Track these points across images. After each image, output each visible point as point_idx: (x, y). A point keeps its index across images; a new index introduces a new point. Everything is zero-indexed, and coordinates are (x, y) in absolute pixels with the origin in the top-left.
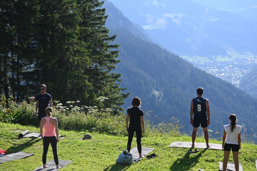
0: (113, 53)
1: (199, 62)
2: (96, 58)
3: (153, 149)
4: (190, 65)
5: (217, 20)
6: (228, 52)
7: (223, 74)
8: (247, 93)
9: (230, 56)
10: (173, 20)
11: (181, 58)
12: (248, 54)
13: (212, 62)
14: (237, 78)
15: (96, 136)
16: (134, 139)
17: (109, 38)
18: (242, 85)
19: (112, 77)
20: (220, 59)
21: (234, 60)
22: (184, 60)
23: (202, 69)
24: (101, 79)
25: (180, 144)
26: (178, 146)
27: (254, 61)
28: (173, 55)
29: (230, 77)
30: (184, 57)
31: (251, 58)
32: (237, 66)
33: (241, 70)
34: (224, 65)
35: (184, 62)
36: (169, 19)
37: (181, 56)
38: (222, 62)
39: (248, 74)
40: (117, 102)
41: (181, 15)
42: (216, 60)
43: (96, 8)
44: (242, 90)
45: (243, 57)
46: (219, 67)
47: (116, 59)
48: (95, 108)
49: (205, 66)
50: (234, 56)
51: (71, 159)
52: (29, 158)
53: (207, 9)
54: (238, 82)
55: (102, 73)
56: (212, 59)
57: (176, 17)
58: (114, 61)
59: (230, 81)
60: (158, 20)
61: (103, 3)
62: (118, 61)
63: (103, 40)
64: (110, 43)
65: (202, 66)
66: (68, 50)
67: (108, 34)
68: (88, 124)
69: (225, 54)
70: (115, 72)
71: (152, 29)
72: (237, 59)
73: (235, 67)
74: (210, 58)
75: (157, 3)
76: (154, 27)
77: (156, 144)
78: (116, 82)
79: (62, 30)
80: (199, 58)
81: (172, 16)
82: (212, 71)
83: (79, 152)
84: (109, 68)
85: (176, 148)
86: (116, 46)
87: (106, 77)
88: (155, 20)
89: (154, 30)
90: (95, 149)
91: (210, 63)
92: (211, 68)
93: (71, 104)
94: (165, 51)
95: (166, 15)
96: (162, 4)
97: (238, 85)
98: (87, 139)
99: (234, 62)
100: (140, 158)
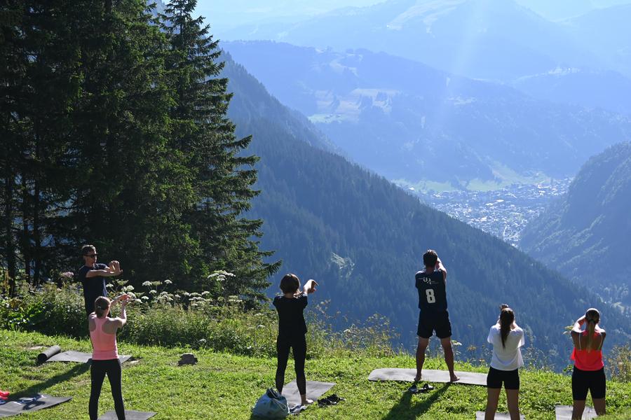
0: (245, 175)
1: (431, 192)
2: (207, 187)
3: (333, 384)
4: (413, 200)
5: (469, 101)
6: (494, 172)
7: (484, 219)
8: (537, 260)
9: (499, 181)
10: (376, 103)
11: (394, 185)
12: (537, 174)
13: (460, 192)
14: (514, 228)
15: (206, 357)
16: (291, 362)
17: (236, 143)
18: (526, 239)
19: (243, 227)
20: (477, 186)
21: (507, 187)
22: (399, 189)
23: (439, 208)
24: (220, 232)
25: (391, 373)
26: (387, 377)
27: (550, 190)
28: (376, 178)
29: (499, 225)
30: (400, 183)
31: (543, 185)
32: (513, 201)
33: (522, 211)
34: (485, 198)
35: (400, 193)
36: (366, 101)
37: (393, 181)
38: (480, 194)
39: (537, 219)
40: (254, 281)
41: (391, 93)
42: (468, 188)
43: (207, 78)
44: (526, 252)
45: (527, 181)
46: (473, 204)
47: (251, 188)
48: (204, 296)
49: (445, 201)
50: (507, 179)
51: (152, 409)
52: (61, 407)
53: (448, 79)
54: (516, 235)
55: (220, 219)
56: (460, 187)
57: (381, 97)
58: (247, 193)
59: (500, 234)
60: (343, 104)
61: (222, 65)
62: (256, 193)
63: (222, 147)
64: (239, 153)
65: (438, 201)
66: (146, 168)
67: (233, 135)
68: (190, 330)
69: (487, 176)
70: (249, 217)
71: (329, 121)
72: (514, 186)
73: (509, 204)
74: (455, 184)
75: (339, 65)
76: (334, 118)
77: (339, 374)
78: (252, 238)
79: (133, 126)
80: (432, 185)
81: (372, 93)
82: (460, 212)
83: (169, 392)
84: (235, 207)
85: (383, 381)
86: (251, 160)
87: (230, 228)
88: (337, 103)
89: (335, 123)
90: (204, 387)
91: (456, 194)
92: (458, 207)
93: (153, 287)
94: (358, 170)
95: (358, 91)
96: (350, 68)
97: (516, 243)
98: (188, 363)
99: (506, 192)
100: (302, 405)
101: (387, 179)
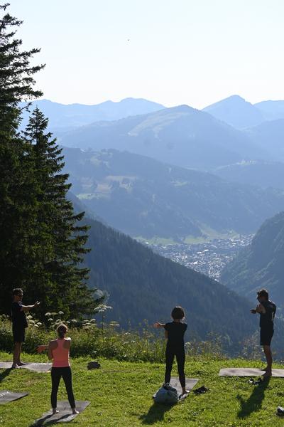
0: (80, 239)
1: (160, 245)
3: (198, 380)
4: (148, 250)
5: (185, 183)
6: (202, 231)
7: (196, 263)
8: (232, 289)
9: (205, 237)
10: (121, 186)
11: (135, 241)
12: (231, 232)
13: (180, 245)
14: (216, 268)
15: (105, 363)
17: (74, 217)
18: (223, 277)
19: (77, 273)
20: (190, 241)
21: (210, 241)
22: (139, 243)
23: (165, 256)
24: (64, 277)
27: (240, 243)
28: (123, 236)
29: (206, 267)
30: (139, 239)
31: (235, 239)
32: (215, 250)
33: (221, 257)
34: (196, 249)
35: (139, 245)
36: (115, 184)
37: (134, 238)
38: (193, 246)
39: (232, 262)
41: (132, 178)
42: (185, 242)
43: (55, 174)
44: (224, 285)
45: (224, 237)
46: (189, 253)
47: (86, 247)
48: (92, 322)
49: (169, 251)
50: (210, 235)
51: (86, 399)
52: (24, 399)
53: (170, 169)
54: (218, 274)
55: (63, 268)
56: (180, 242)
57: (125, 181)
58: (82, 251)
59: (207, 273)
60: (99, 185)
61: (63, 165)
62: (89, 251)
63: (65, 220)
64: (77, 224)
65: (165, 251)
67: (72, 211)
68: (84, 345)
69: (197, 233)
70: (80, 266)
71: (90, 198)
72: (215, 240)
73: (213, 252)
74: (176, 240)
75: (97, 160)
76: (93, 196)
77: (199, 373)
78: (82, 282)
79: (12, 208)
80: (161, 240)
81: (119, 178)
82: (180, 258)
83: (92, 387)
84: (74, 260)
86: (85, 229)
87: (71, 274)
88: (95, 185)
89: (94, 199)
90: (114, 383)
91: (177, 246)
92: (178, 255)
94: (111, 231)
95: (110, 177)
96: (104, 162)
97: (217, 278)
98: (95, 367)
99: (210, 244)
100: (183, 394)
101: (131, 236)
